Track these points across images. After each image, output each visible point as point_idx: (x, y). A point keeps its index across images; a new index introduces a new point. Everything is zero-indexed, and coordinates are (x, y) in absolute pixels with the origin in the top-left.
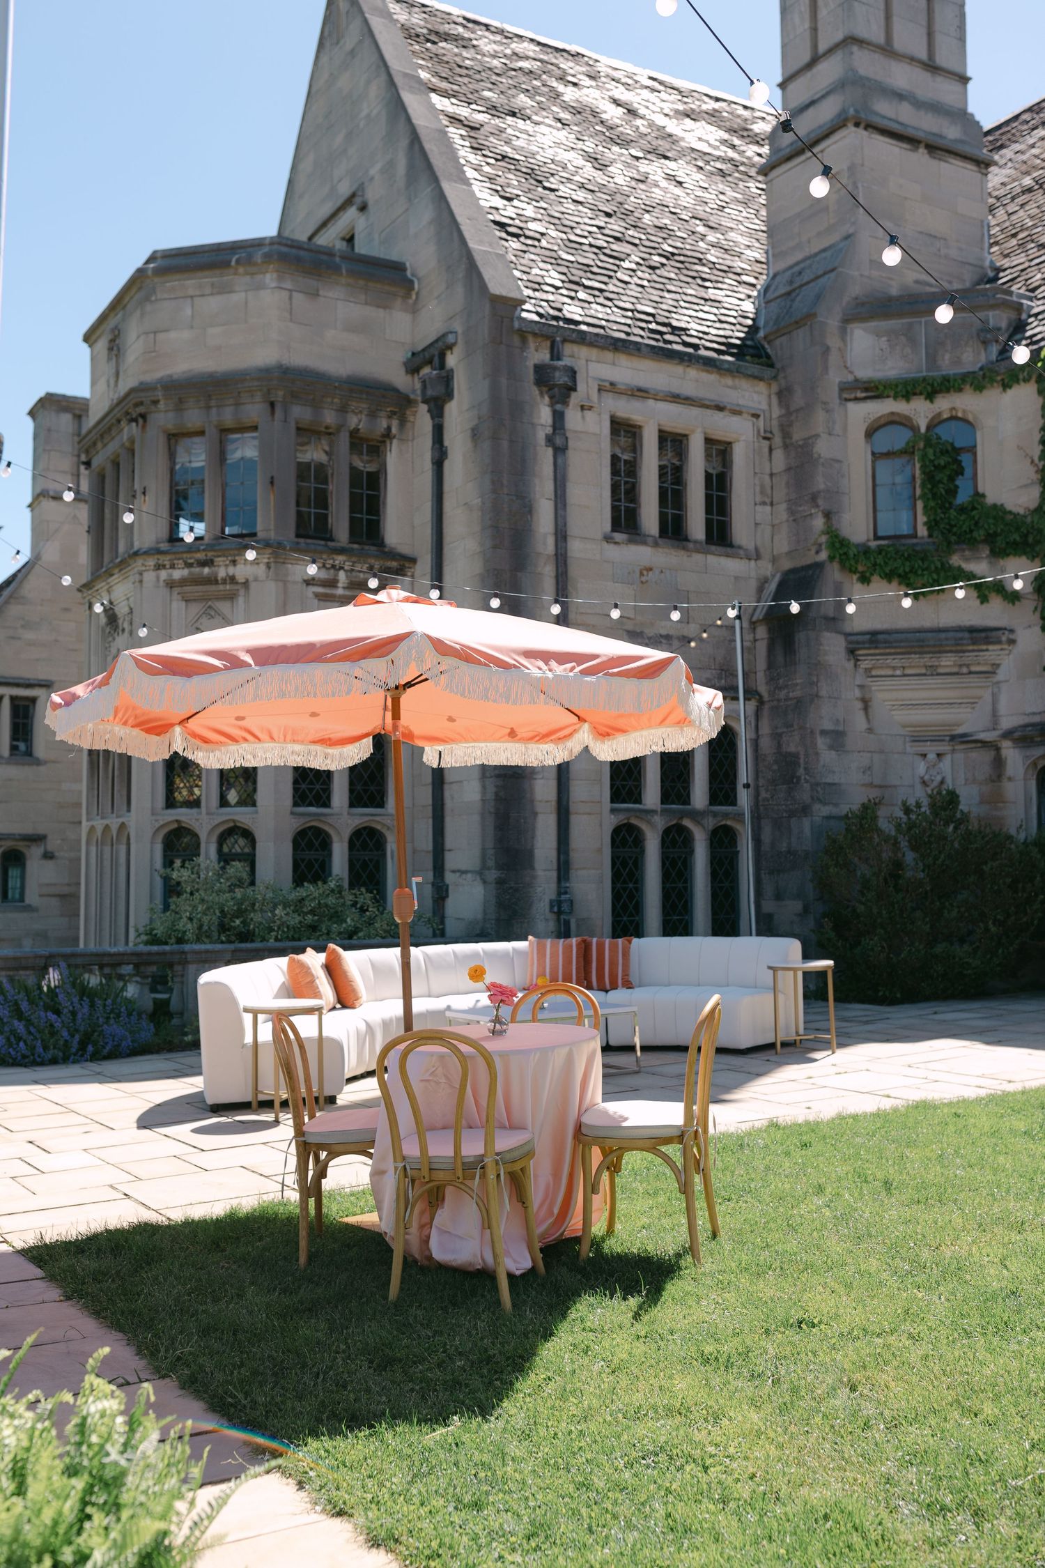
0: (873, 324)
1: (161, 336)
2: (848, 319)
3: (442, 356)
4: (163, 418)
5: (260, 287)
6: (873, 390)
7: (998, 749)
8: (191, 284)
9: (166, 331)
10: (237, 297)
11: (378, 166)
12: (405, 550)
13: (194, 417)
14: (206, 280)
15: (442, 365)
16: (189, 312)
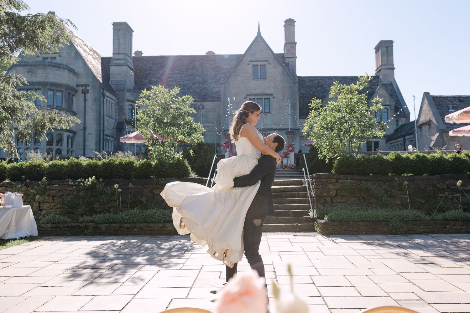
0: (129, 92)
1: (48, 75)
2: (127, 91)
3: (86, 86)
4: (48, 87)
5: (64, 72)
6: (129, 101)
7: (141, 147)
8: (53, 68)
9: (49, 74)
10: (61, 72)
11: (65, 51)
12: (76, 112)
13: (53, 88)
14: (56, 68)
15: (86, 88)
16: (53, 72)
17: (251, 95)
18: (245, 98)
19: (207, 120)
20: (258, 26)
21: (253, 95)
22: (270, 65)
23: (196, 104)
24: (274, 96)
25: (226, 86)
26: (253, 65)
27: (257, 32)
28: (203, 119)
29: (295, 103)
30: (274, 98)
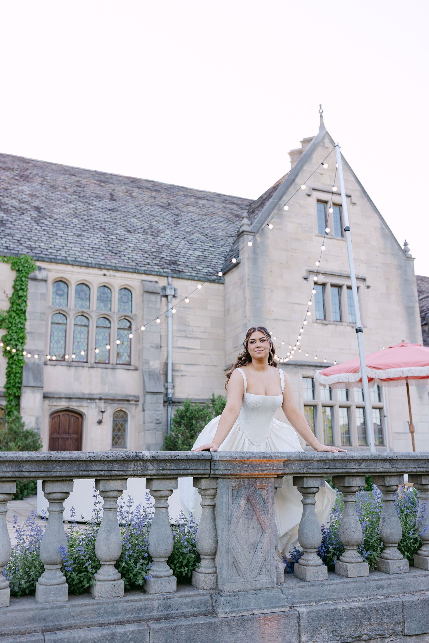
17: (317, 273)
18: (306, 279)
19: (184, 331)
20: (319, 115)
21: (324, 274)
22: (355, 207)
23: (156, 282)
24: (368, 283)
25: (258, 239)
26: (319, 201)
27: (319, 125)
28: (175, 327)
29: (413, 308)
30: (368, 287)
